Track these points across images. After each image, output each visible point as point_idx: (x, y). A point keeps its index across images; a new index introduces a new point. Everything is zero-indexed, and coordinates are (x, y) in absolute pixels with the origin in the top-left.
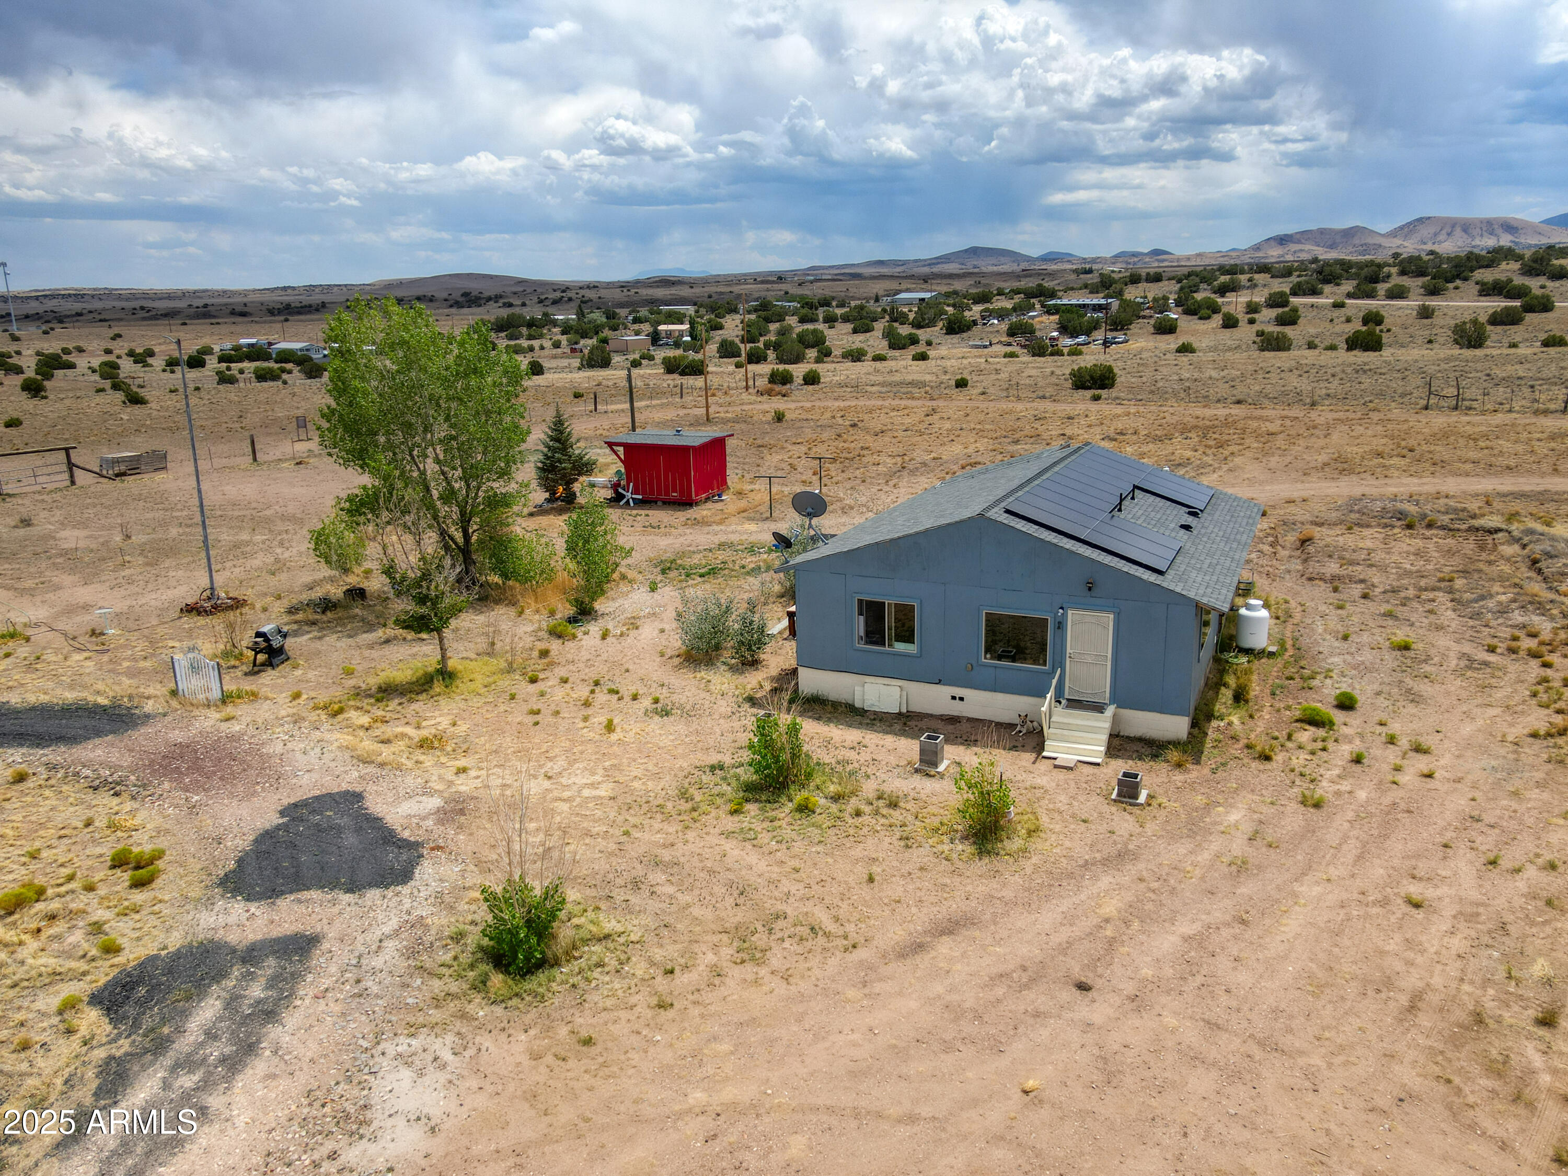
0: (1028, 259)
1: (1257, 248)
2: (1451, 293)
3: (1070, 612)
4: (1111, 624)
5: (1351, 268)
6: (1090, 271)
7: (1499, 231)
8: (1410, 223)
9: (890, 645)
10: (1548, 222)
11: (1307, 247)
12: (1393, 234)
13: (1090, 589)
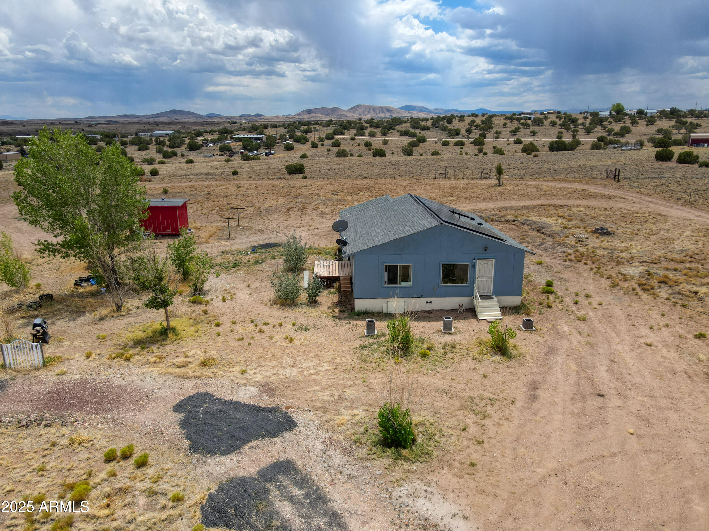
0: (201, 116)
1: (299, 115)
2: (390, 135)
3: (477, 260)
4: (494, 263)
5: (352, 123)
6: (235, 123)
7: (385, 111)
8: (354, 107)
9: (400, 284)
10: (401, 108)
11: (319, 115)
12: (349, 111)
13: (486, 250)
